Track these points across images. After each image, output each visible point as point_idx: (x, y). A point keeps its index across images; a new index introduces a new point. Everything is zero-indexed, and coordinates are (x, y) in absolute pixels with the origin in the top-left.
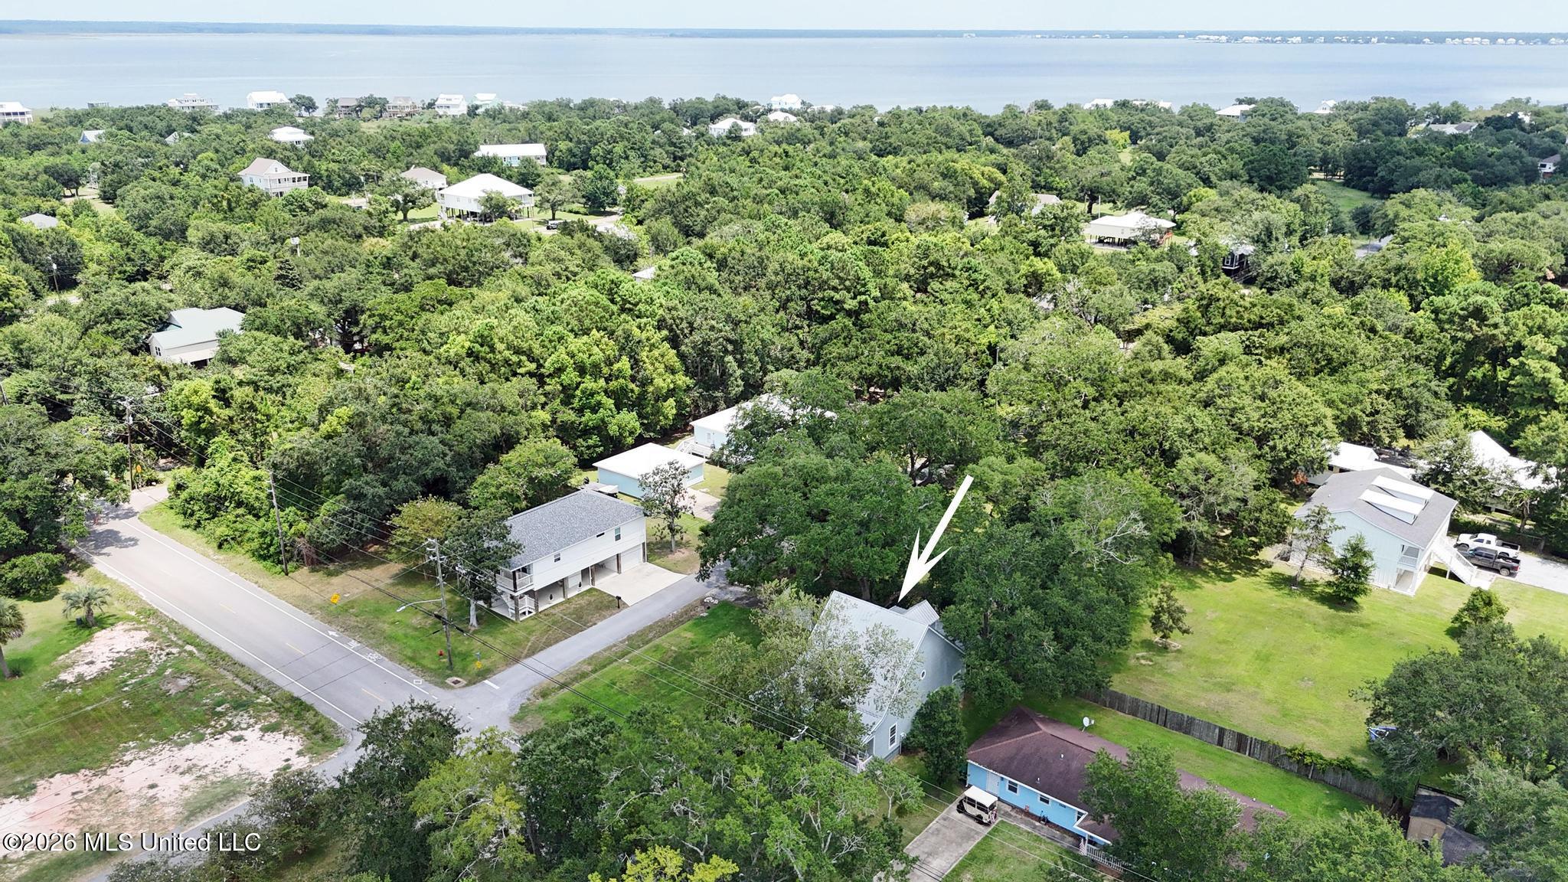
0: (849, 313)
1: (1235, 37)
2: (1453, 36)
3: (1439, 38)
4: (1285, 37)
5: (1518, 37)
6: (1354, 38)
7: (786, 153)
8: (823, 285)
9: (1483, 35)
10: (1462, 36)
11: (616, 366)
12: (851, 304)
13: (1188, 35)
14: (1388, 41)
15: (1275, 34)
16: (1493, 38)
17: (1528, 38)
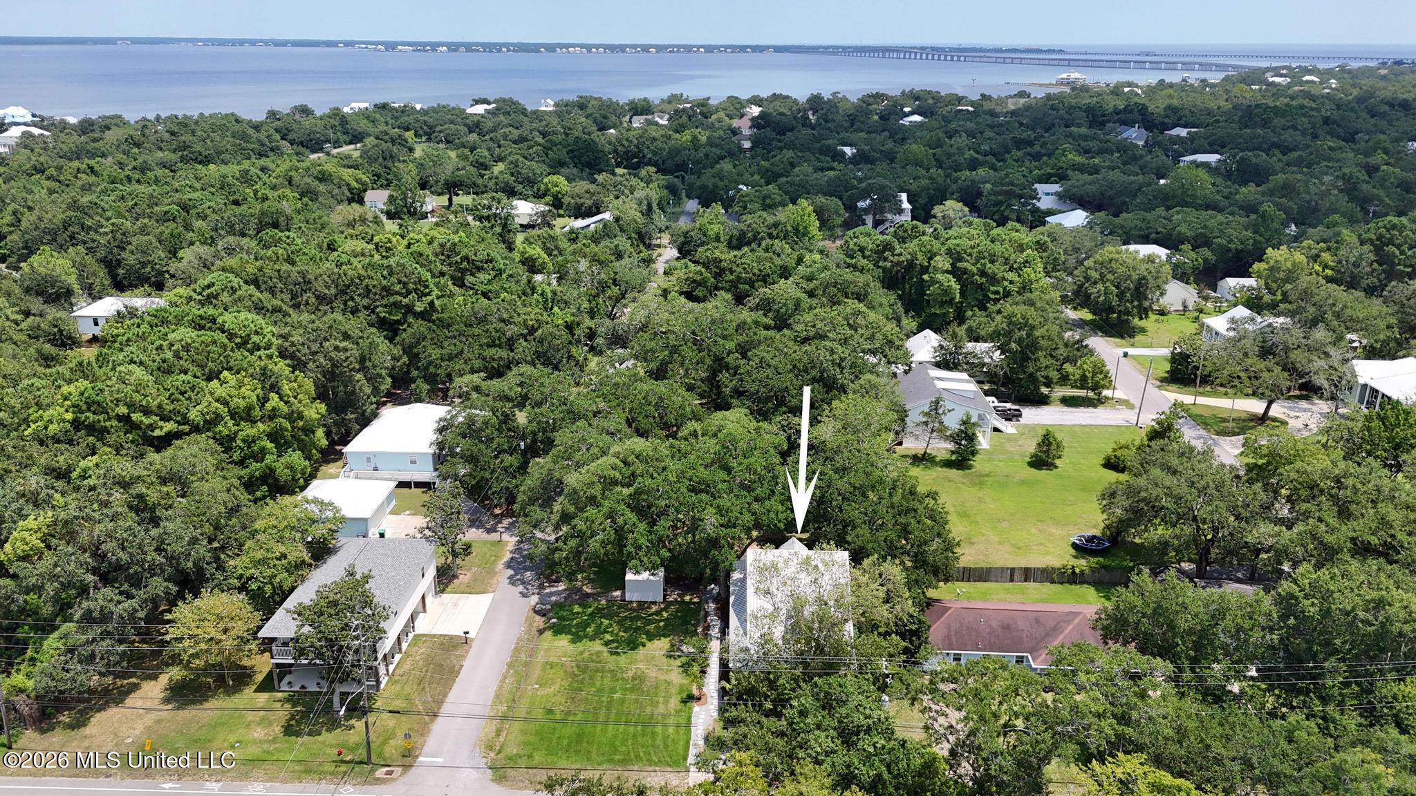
0: (422, 315)
1: (391, 46)
2: (561, 46)
3: (551, 48)
4: (434, 46)
5: (606, 47)
6: (489, 48)
7: (91, 168)
8: (388, 291)
9: (582, 46)
10: (567, 46)
11: (268, 406)
12: (419, 307)
13: (348, 44)
14: (514, 51)
15: (424, 44)
16: (589, 48)
17: (612, 48)
